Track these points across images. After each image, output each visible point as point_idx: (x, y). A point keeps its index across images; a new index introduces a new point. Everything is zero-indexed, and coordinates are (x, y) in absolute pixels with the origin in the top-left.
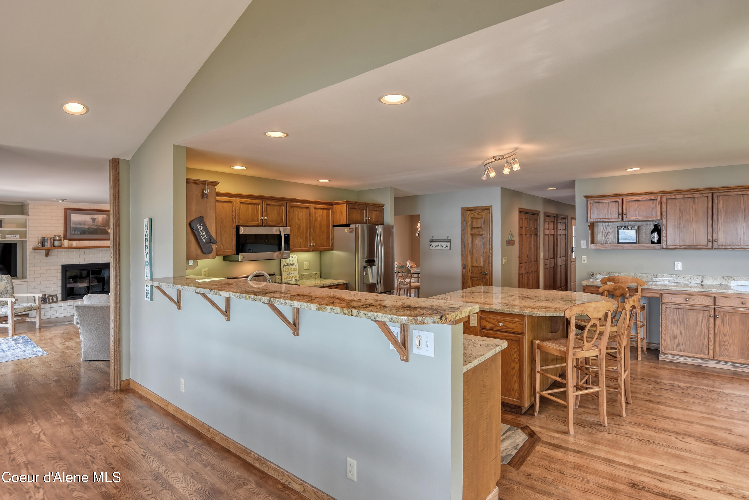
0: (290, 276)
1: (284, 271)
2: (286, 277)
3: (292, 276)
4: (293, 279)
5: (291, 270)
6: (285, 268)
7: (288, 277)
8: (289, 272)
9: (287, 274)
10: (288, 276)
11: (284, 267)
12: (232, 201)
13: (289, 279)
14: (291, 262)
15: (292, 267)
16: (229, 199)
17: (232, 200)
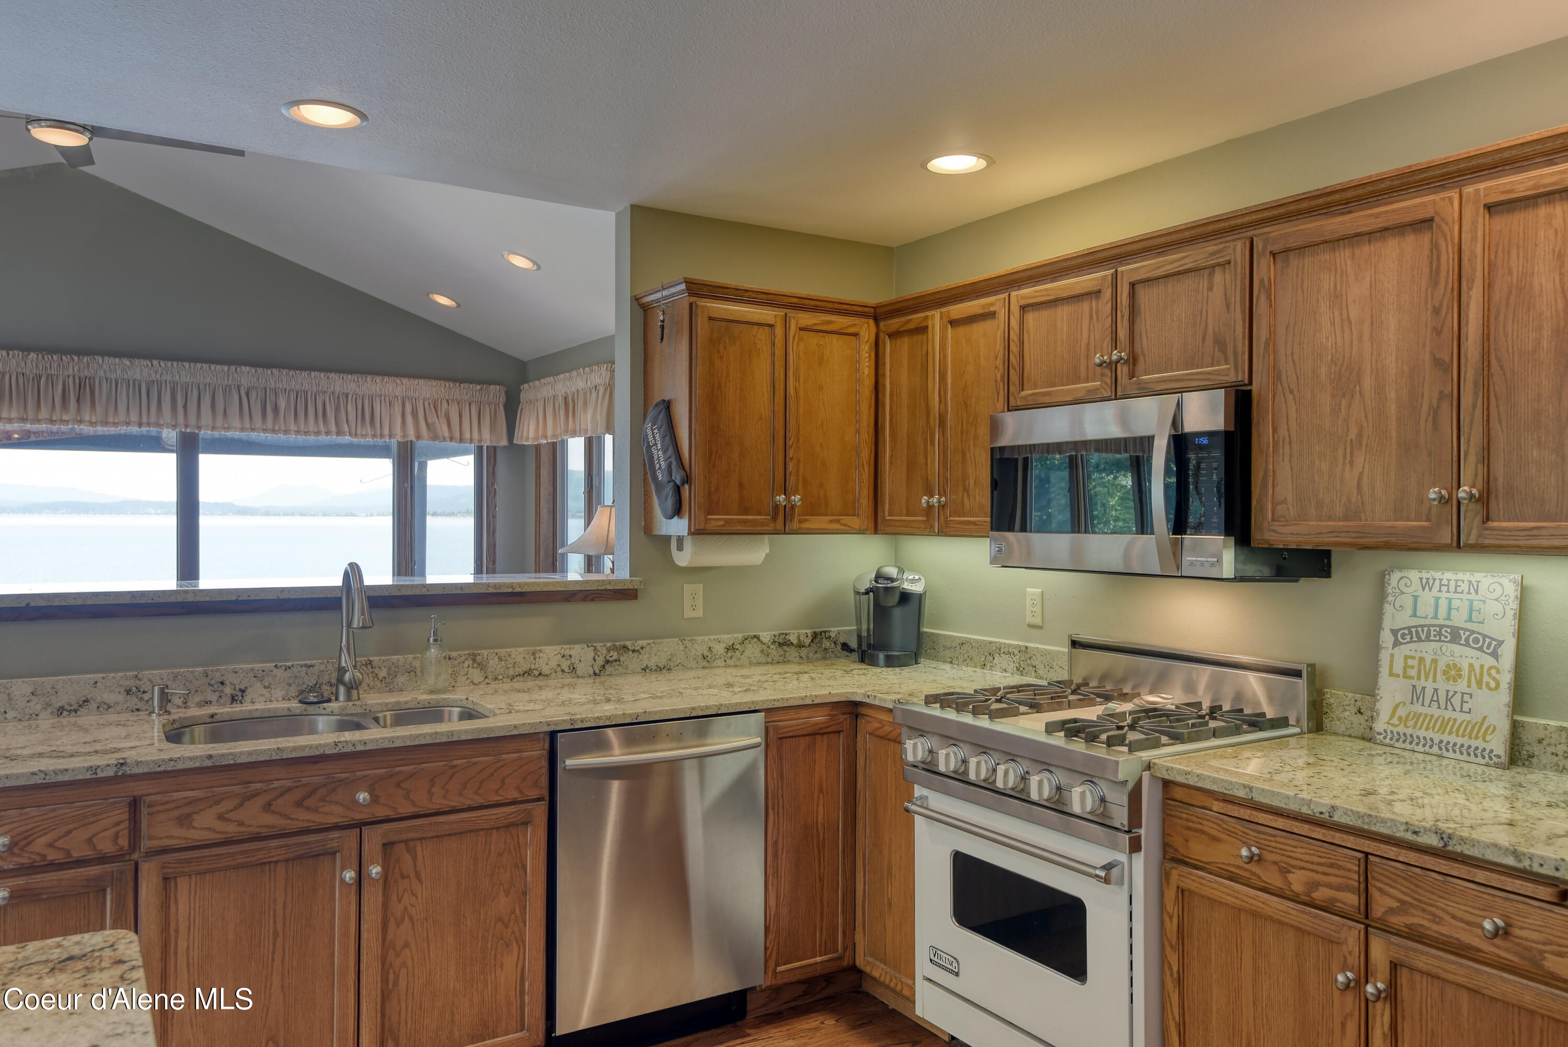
0: (1434, 711)
1: (1398, 668)
2: (1401, 712)
3: (1449, 714)
4: (1453, 739)
5: (1452, 673)
6: (1406, 650)
7: (1417, 716)
8: (1430, 686)
9: (1417, 695)
10: (1418, 708)
11: (1396, 644)
12: (992, 309)
13: (1422, 733)
14: (1459, 619)
15: (1465, 656)
16: (983, 307)
17: (992, 304)
